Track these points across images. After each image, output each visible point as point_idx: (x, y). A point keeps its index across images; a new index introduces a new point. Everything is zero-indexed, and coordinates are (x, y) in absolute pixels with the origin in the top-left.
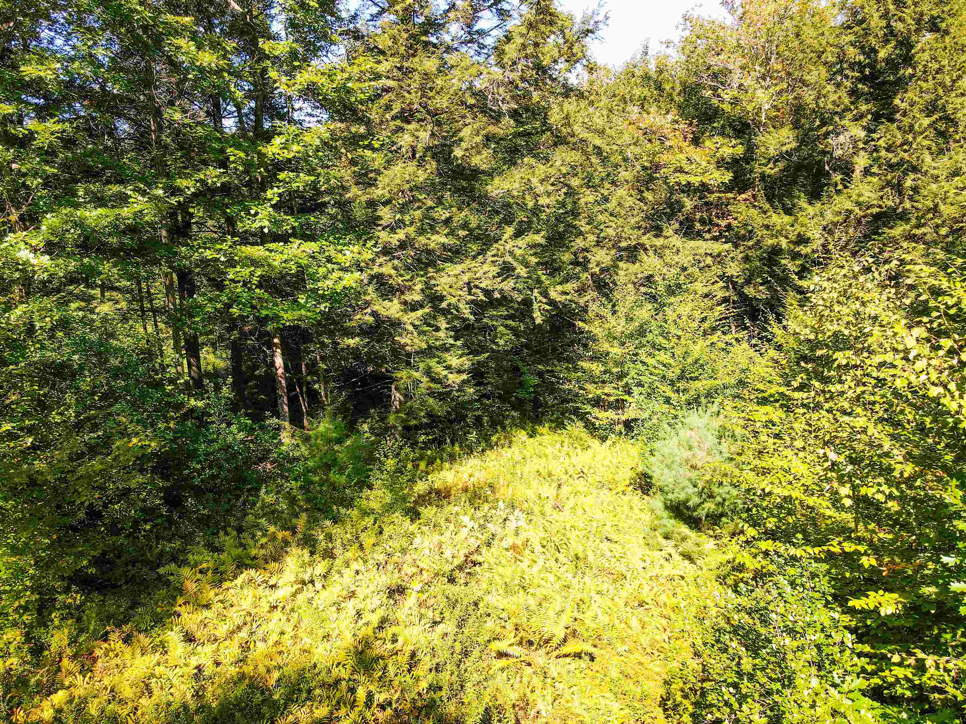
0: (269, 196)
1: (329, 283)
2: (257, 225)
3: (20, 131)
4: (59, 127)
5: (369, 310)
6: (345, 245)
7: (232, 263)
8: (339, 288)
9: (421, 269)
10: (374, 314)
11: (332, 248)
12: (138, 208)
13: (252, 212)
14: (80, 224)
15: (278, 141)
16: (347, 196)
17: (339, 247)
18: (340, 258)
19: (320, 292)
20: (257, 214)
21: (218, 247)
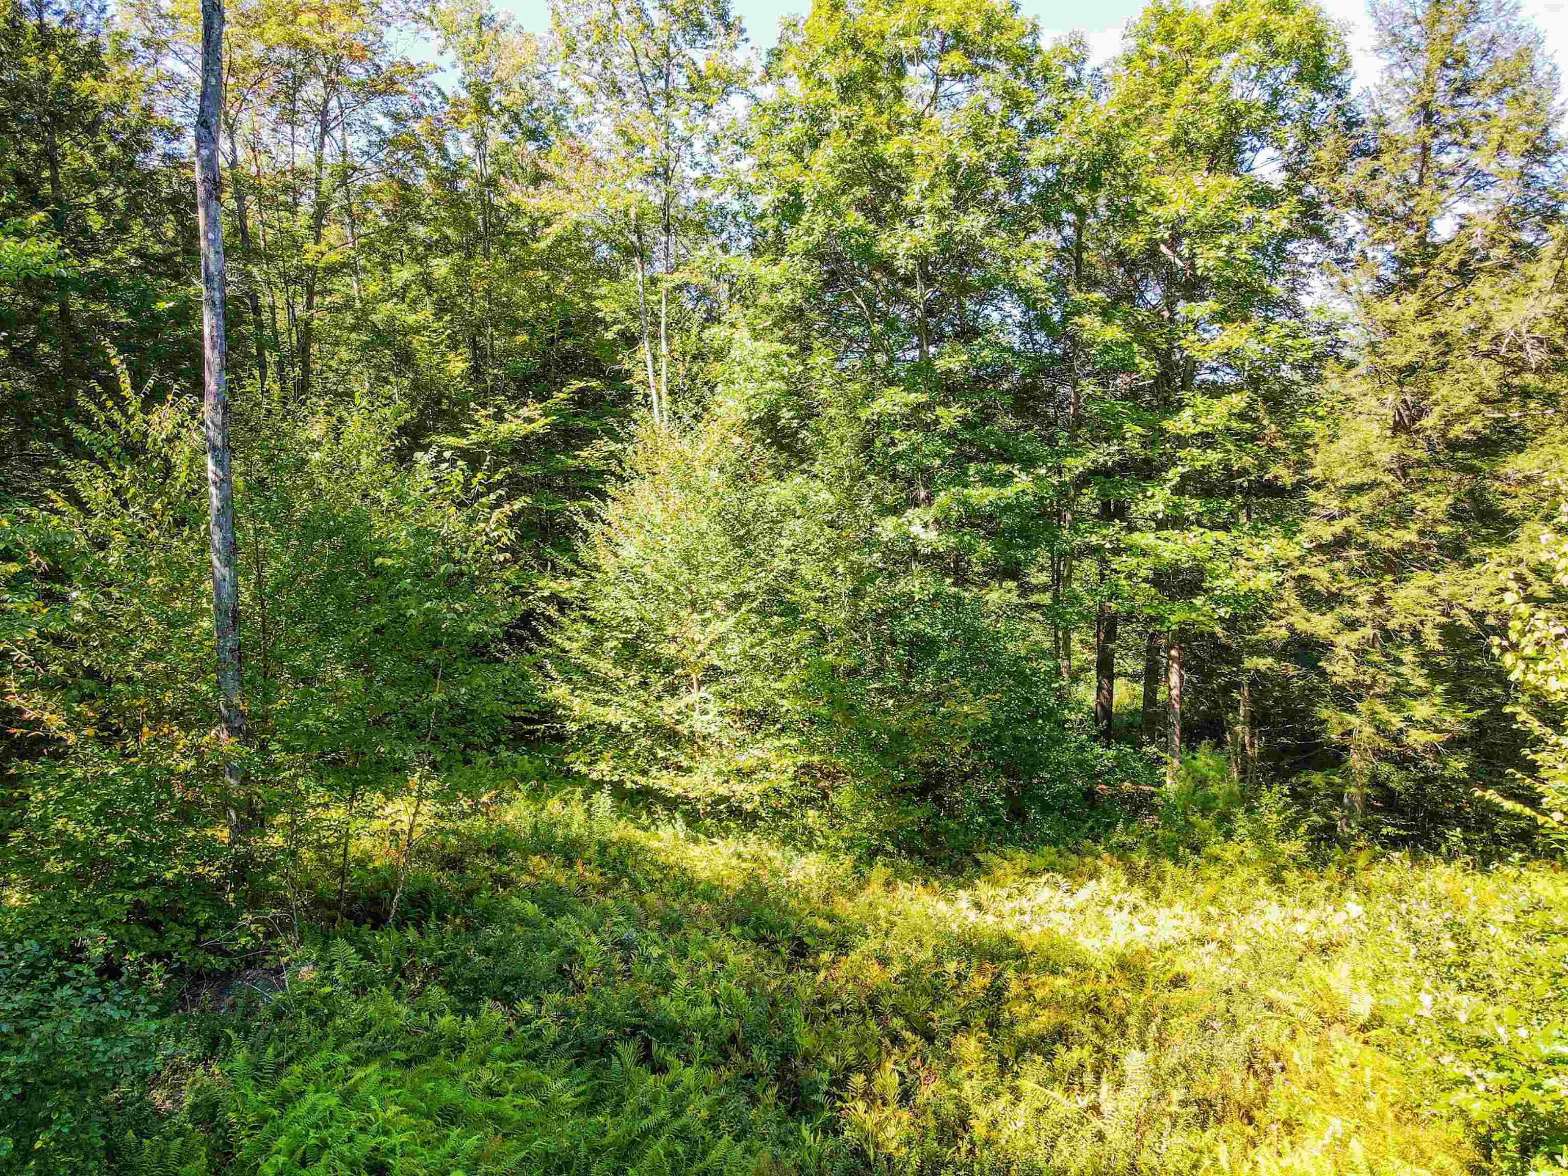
0: (1170, 476)
1: (1230, 582)
2: (1151, 509)
3: (929, 417)
4: (962, 411)
5: (1282, 622)
6: (1264, 538)
7: (1116, 552)
8: (1243, 589)
9: (1376, 575)
10: (1291, 628)
11: (1246, 540)
12: (1020, 487)
13: (1149, 494)
14: (964, 502)
15: (1187, 413)
16: (1266, 477)
17: (1257, 540)
18: (1255, 553)
19: (1217, 592)
20: (1153, 496)
21: (1105, 532)
